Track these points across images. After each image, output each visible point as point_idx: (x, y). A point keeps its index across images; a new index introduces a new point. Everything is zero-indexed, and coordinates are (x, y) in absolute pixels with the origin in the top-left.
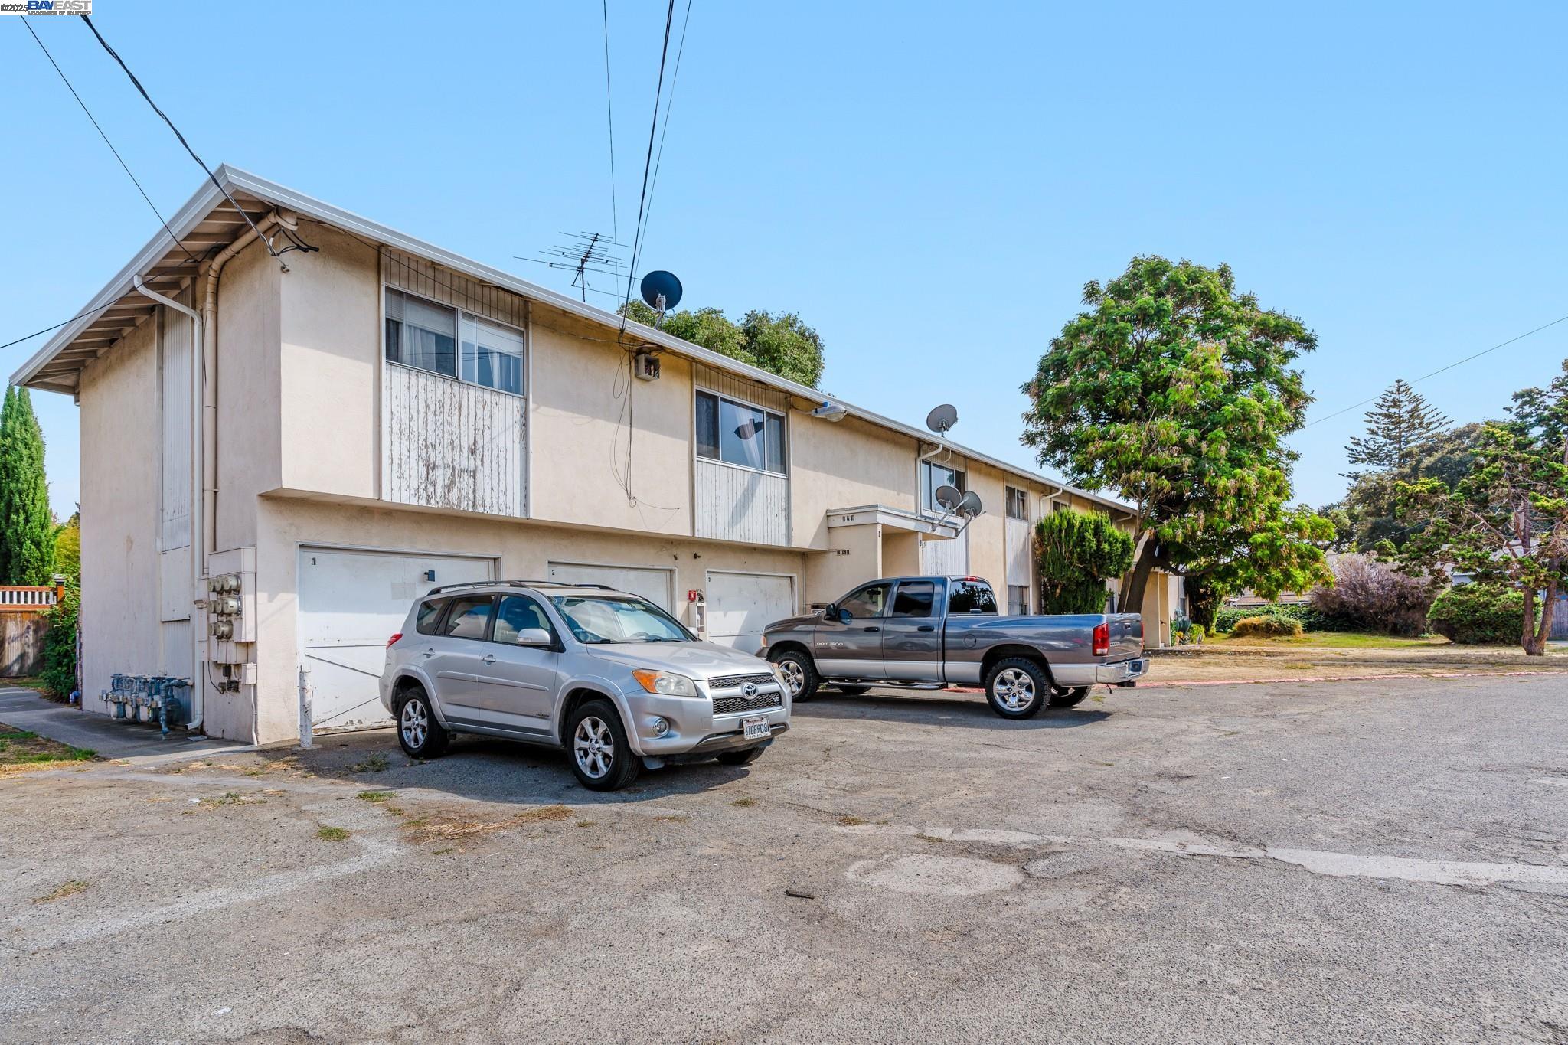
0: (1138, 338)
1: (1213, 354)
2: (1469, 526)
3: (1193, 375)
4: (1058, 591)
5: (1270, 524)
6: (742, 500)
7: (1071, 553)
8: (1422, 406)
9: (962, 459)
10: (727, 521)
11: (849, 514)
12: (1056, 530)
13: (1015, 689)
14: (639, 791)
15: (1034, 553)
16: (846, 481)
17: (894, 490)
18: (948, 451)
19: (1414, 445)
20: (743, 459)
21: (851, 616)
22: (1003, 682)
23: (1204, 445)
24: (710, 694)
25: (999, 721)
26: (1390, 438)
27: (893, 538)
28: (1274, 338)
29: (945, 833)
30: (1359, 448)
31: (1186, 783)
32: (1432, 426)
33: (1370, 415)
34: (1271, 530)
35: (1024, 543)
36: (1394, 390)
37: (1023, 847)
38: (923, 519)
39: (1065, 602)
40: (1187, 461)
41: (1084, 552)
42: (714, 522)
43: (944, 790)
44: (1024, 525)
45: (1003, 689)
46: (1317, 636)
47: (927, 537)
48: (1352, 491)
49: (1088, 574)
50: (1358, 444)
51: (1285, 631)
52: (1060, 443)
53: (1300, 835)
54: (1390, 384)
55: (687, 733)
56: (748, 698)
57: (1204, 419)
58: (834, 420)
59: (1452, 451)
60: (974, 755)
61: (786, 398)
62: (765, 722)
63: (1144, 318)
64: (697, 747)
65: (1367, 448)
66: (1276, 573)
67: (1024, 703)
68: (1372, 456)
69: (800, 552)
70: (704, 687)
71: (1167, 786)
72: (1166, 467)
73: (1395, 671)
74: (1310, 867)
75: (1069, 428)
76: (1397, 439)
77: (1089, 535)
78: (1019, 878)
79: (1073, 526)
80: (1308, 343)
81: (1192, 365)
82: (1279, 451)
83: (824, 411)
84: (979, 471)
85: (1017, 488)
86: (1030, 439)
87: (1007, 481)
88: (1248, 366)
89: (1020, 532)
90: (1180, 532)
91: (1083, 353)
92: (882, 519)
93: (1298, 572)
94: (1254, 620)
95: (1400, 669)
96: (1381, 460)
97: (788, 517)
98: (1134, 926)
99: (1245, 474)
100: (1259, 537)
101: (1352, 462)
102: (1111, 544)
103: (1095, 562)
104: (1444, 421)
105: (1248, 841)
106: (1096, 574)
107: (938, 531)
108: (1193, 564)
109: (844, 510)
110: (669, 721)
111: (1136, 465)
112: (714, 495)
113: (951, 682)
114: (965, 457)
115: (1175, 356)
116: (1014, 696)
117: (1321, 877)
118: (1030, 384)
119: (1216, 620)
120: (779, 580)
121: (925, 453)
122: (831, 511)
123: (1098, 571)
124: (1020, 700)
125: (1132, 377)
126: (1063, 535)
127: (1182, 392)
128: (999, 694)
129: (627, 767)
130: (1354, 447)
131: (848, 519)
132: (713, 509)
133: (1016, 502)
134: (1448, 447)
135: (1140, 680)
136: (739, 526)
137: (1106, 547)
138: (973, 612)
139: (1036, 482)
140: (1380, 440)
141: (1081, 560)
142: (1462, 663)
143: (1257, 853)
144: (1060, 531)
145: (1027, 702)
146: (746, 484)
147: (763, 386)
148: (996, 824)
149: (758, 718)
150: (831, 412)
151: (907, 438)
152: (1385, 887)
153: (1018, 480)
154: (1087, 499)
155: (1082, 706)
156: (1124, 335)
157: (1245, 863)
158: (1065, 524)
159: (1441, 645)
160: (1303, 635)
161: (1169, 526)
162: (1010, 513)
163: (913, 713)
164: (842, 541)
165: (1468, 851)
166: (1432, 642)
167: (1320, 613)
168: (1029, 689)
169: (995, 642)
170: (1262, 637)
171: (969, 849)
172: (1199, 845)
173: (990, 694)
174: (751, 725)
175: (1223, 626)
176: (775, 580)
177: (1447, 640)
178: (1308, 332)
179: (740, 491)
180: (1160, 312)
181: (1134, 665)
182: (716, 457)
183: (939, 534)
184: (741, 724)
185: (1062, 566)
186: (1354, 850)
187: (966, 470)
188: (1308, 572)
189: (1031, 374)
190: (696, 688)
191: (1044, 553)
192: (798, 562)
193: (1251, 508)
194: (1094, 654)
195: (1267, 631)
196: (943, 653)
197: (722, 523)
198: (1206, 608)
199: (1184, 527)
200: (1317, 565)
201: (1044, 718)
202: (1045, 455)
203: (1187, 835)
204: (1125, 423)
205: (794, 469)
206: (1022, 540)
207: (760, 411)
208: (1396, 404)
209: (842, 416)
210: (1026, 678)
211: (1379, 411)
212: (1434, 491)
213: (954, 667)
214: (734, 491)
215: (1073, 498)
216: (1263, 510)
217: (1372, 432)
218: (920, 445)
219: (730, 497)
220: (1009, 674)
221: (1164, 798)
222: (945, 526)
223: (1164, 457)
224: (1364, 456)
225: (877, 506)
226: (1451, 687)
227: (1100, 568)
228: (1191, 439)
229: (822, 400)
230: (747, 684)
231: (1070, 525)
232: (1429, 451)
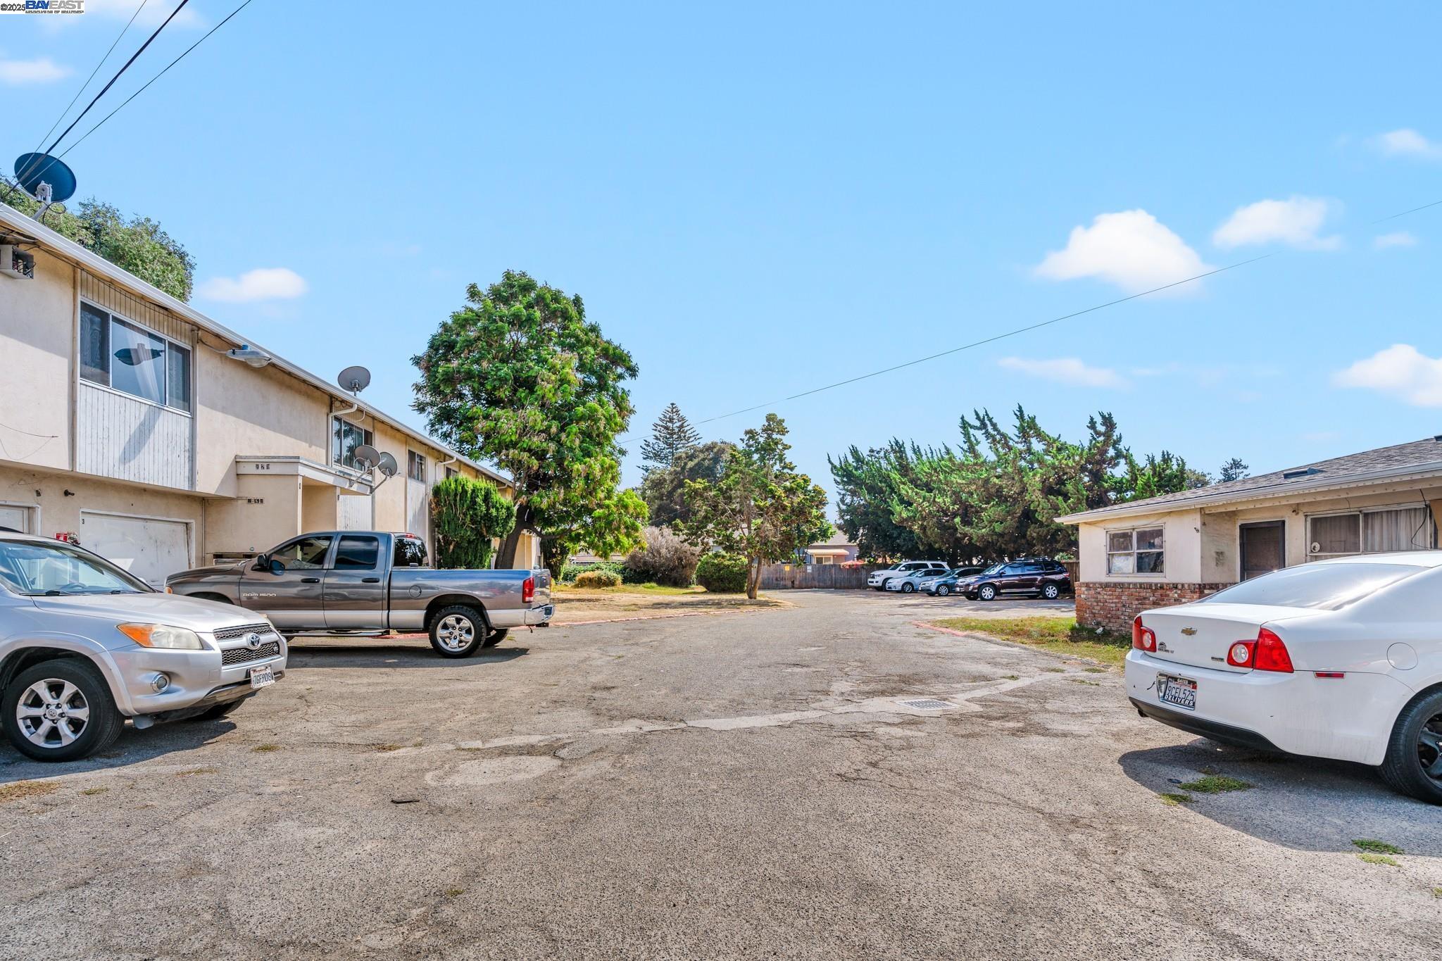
0: (515, 338)
1: (567, 362)
2: (722, 514)
3: (553, 377)
4: (452, 547)
5: (607, 502)
6: (137, 435)
7: (465, 514)
8: (685, 424)
9: (371, 420)
10: (117, 456)
11: (264, 463)
12: (452, 494)
13: (456, 632)
14: (119, 755)
15: (430, 513)
16: (258, 428)
17: (306, 442)
18: (362, 411)
19: (681, 452)
20: (135, 388)
21: (282, 567)
22: (445, 627)
23: (563, 436)
24: (217, 647)
25: (445, 661)
26: (666, 443)
27: (312, 490)
28: (613, 363)
29: (478, 744)
30: (649, 449)
31: (614, 691)
32: (691, 440)
33: (656, 425)
34: (608, 507)
35: (422, 503)
36: (670, 410)
37: (542, 744)
38: (342, 475)
39: (457, 558)
40: (552, 446)
41: (476, 514)
42: (100, 457)
43: (445, 716)
44: (422, 487)
45: (445, 633)
46: (629, 587)
47: (345, 492)
48: (645, 480)
49: (479, 534)
50: (648, 445)
51: (610, 583)
52: (446, 416)
53: (696, 712)
54: (666, 406)
55: (192, 687)
56: (252, 648)
57: (562, 415)
58: (256, 365)
59: (704, 460)
60: (445, 688)
61: (192, 330)
62: (268, 671)
63: (517, 322)
64: (202, 701)
65: (654, 449)
66: (609, 539)
67: (463, 644)
68: (657, 456)
69: (199, 497)
70: (210, 639)
71: (605, 694)
72: (537, 450)
73: (687, 610)
74: (713, 728)
75: (455, 404)
76: (670, 445)
77: (479, 500)
78: (559, 762)
79: (466, 492)
80: (633, 372)
81: (553, 369)
82: (614, 448)
83: (244, 354)
84: (385, 433)
85: (417, 452)
86: (421, 408)
87: (409, 445)
88: (594, 380)
89: (419, 493)
90: (545, 500)
91: (470, 341)
92: (302, 471)
93: (625, 538)
94: (589, 574)
95: (690, 609)
96: (662, 459)
97: (192, 459)
98: (647, 774)
99: (592, 462)
100: (598, 512)
101: (644, 459)
102: (497, 509)
103: (485, 524)
104: (697, 437)
105: (673, 719)
106: (485, 534)
107: (355, 487)
108: (552, 530)
109: (258, 457)
110: (168, 675)
111: (514, 445)
112: (100, 425)
113: (393, 629)
114: (374, 418)
115: (541, 361)
116: (455, 639)
117: (720, 732)
118: (420, 357)
119: (562, 575)
120: (173, 526)
121: (337, 410)
122: (241, 457)
123: (487, 532)
124: (461, 641)
125: (505, 370)
126: (458, 498)
127: (546, 387)
128: (441, 637)
129: (109, 730)
130: (645, 447)
131: (263, 467)
132: (100, 441)
133: (416, 466)
134: (702, 456)
135: (551, 620)
136: (132, 462)
137: (493, 511)
138: (412, 566)
139: (433, 448)
140: (662, 445)
141: (473, 521)
142: (718, 605)
143: (682, 725)
144: (456, 495)
145: (467, 643)
146: (142, 418)
147: (166, 313)
148: (511, 732)
149: (263, 668)
150: (254, 357)
151: (319, 393)
152: (751, 731)
153: (418, 445)
154: (473, 468)
155: (502, 645)
156: (501, 334)
157: (679, 731)
158: (460, 489)
159: (703, 593)
160: (622, 586)
161: (538, 495)
162: (411, 475)
163: (359, 659)
164: (252, 488)
165: (775, 709)
166: (696, 590)
167: (631, 570)
168: (468, 631)
169: (437, 593)
170: (596, 588)
171: (504, 752)
172: (648, 727)
173: (433, 639)
174: (257, 674)
175: (567, 578)
176: (167, 526)
177: (705, 590)
178: (633, 364)
179: (134, 426)
180: (530, 320)
181: (546, 609)
182: (106, 383)
183: (355, 490)
184: (248, 674)
185: (457, 526)
186: (727, 716)
187: (374, 430)
188: (630, 539)
189: (422, 349)
190: (201, 640)
191: (440, 513)
192: (197, 508)
193: (595, 489)
194: (524, 601)
195: (599, 583)
196: (388, 602)
197: (111, 459)
198: (555, 563)
199: (549, 498)
200: (637, 534)
201: (479, 656)
202: (433, 425)
203: (638, 722)
204: (503, 408)
205: (200, 409)
206: (420, 500)
207: (160, 340)
208: (671, 420)
209: (265, 363)
210: (466, 623)
211: (661, 423)
212: (705, 489)
213: (399, 616)
214: (128, 425)
215: (462, 466)
216: (602, 491)
217: (657, 438)
218: (332, 401)
219: (122, 429)
220: (451, 620)
221: (608, 702)
222: (361, 483)
223: (536, 441)
224: (651, 455)
225: (298, 458)
226: (721, 620)
227: (489, 528)
228: (554, 430)
229: (242, 343)
230: (250, 635)
231: (464, 491)
232: (691, 457)
